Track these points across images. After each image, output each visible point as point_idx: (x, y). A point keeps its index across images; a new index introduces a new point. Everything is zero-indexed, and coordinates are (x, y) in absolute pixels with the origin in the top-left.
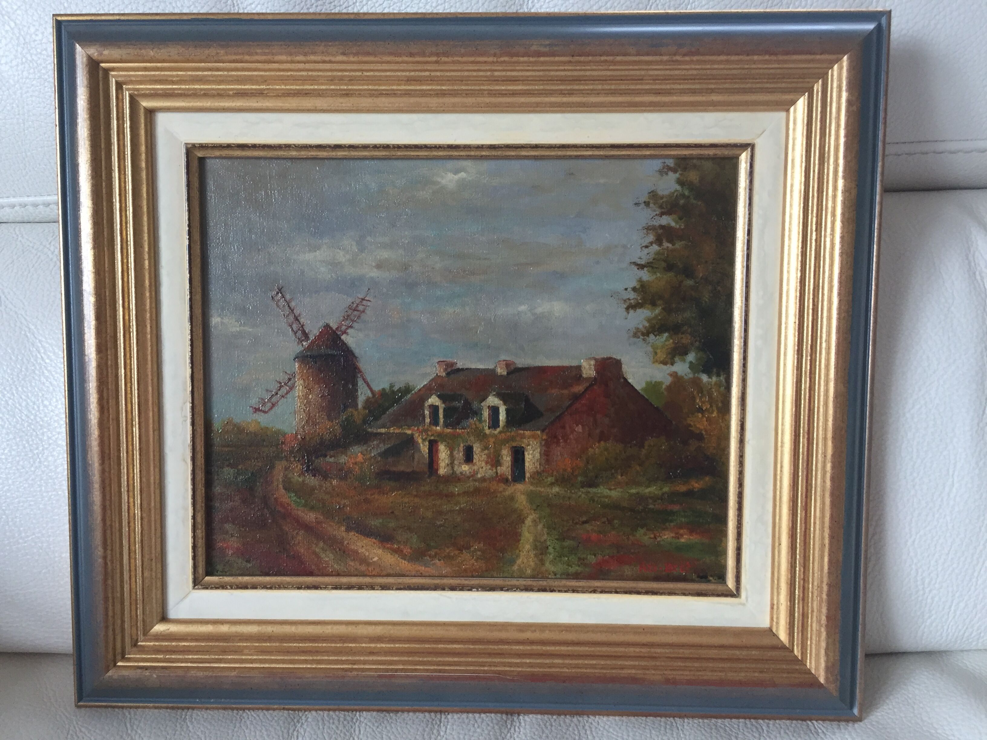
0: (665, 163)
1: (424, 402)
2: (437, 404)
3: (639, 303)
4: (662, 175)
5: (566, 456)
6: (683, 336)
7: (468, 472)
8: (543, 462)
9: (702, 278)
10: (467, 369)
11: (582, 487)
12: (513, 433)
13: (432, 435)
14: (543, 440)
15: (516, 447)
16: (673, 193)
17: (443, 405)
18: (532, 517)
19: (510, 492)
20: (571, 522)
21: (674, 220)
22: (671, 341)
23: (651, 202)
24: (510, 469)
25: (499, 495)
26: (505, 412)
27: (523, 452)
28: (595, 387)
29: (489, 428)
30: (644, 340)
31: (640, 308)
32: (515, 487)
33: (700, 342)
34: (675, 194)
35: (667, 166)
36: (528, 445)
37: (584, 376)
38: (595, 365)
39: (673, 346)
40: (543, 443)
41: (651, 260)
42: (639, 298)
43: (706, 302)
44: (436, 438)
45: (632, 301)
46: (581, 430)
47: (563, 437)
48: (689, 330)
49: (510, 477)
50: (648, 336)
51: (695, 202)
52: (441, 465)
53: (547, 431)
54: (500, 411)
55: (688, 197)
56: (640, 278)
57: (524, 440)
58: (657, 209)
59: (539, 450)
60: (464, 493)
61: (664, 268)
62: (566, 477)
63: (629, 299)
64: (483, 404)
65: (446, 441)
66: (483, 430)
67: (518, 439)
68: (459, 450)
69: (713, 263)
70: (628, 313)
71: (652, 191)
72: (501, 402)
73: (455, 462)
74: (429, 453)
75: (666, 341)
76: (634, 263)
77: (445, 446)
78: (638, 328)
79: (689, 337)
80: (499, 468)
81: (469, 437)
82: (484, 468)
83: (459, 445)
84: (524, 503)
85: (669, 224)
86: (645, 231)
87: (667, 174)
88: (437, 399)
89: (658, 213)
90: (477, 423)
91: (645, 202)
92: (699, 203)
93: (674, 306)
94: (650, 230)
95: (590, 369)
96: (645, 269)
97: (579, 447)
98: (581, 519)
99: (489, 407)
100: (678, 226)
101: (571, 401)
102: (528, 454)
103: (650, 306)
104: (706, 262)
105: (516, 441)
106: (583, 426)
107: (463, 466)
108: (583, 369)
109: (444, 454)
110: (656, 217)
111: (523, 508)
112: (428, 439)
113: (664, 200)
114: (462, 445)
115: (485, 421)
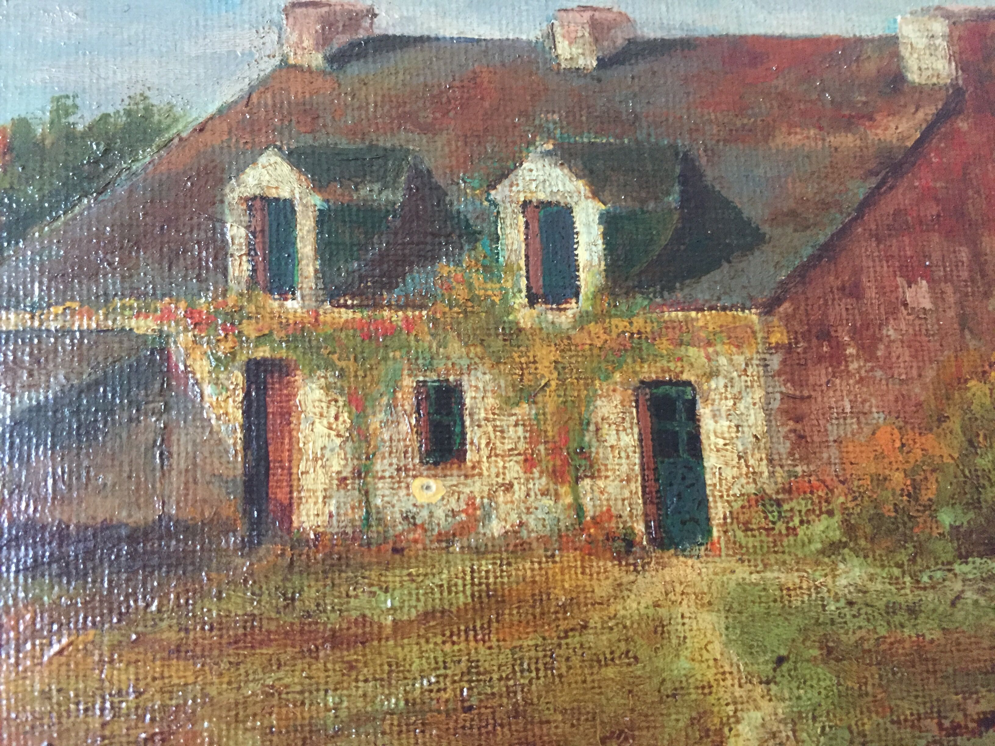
1: (221, 182)
2: (285, 194)
5: (878, 417)
7: (440, 513)
8: (784, 448)
10: (421, 40)
11: (963, 557)
12: (638, 322)
13: (262, 339)
14: (772, 349)
15: (657, 383)
17: (317, 200)
18: (756, 716)
19: (647, 600)
20: (931, 724)
24: (636, 486)
25: (595, 619)
26: (597, 230)
27: (693, 403)
28: (963, 125)
29: (532, 300)
32: (668, 574)
36: (713, 374)
37: (913, 76)
38: (950, 38)
40: (775, 362)
44: (283, 353)
46: (927, 304)
47: (855, 332)
49: (640, 527)
52: (307, 482)
53: (786, 307)
54: (579, 226)
57: (692, 351)
59: (759, 394)
60: (427, 616)
62: (888, 510)
64: (496, 194)
65: (329, 365)
66: (509, 310)
67: (664, 346)
68: (392, 406)
72: (581, 185)
73: (379, 466)
74: (247, 428)
77: (327, 388)
80: (586, 483)
81: (442, 344)
82: (519, 492)
83: (396, 387)
84: (716, 648)
88: (285, 168)
90: (477, 279)
95: (932, 49)
97: (930, 374)
98: (973, 709)
99: (526, 204)
101: (873, 182)
102: (715, 416)
105: (657, 356)
106: (931, 281)
107: (416, 484)
108: (905, 52)
109: (320, 428)
111: (710, 675)
112: (242, 358)
114: (408, 382)
115: (510, 268)
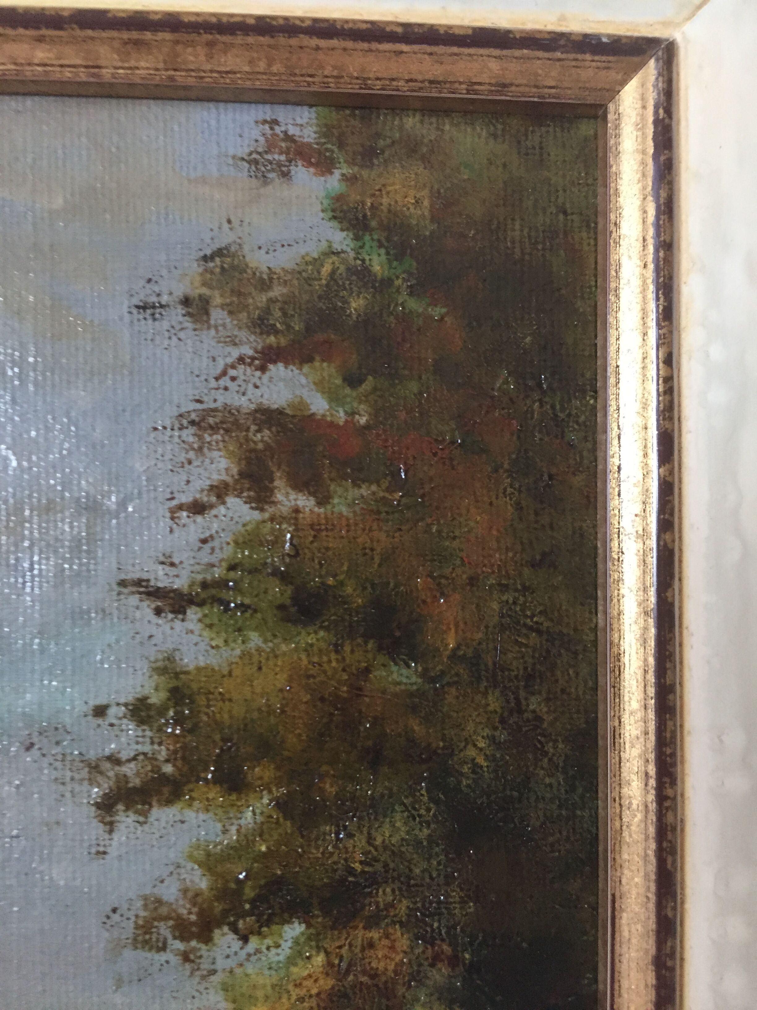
0: (274, 122)
3: (164, 779)
4: (265, 181)
6: (375, 934)
9: (453, 656)
16: (317, 263)
21: (320, 386)
22: (319, 959)
23: (217, 300)
30: (186, 957)
31: (169, 802)
33: (454, 961)
34: (326, 269)
35: (288, 137)
39: (328, 983)
41: (217, 573)
42: (163, 754)
43: (476, 768)
45: (129, 769)
48: (403, 906)
50: (207, 939)
51: (413, 304)
55: (387, 282)
56: (170, 659)
58: (243, 335)
61: (281, 607)
63: (114, 760)
69: (504, 588)
70: (111, 827)
71: (219, 253)
75: (291, 961)
76: (139, 583)
78: (159, 902)
79: (403, 942)
85: (302, 405)
86: (189, 435)
87: (286, 175)
89: (248, 351)
91: (186, 301)
92: (437, 312)
93: (330, 789)
94: (214, 429)
96: (193, 613)
100: (341, 416)
103: (213, 793)
104: (473, 581)
110: (240, 371)
113: (277, 291)
